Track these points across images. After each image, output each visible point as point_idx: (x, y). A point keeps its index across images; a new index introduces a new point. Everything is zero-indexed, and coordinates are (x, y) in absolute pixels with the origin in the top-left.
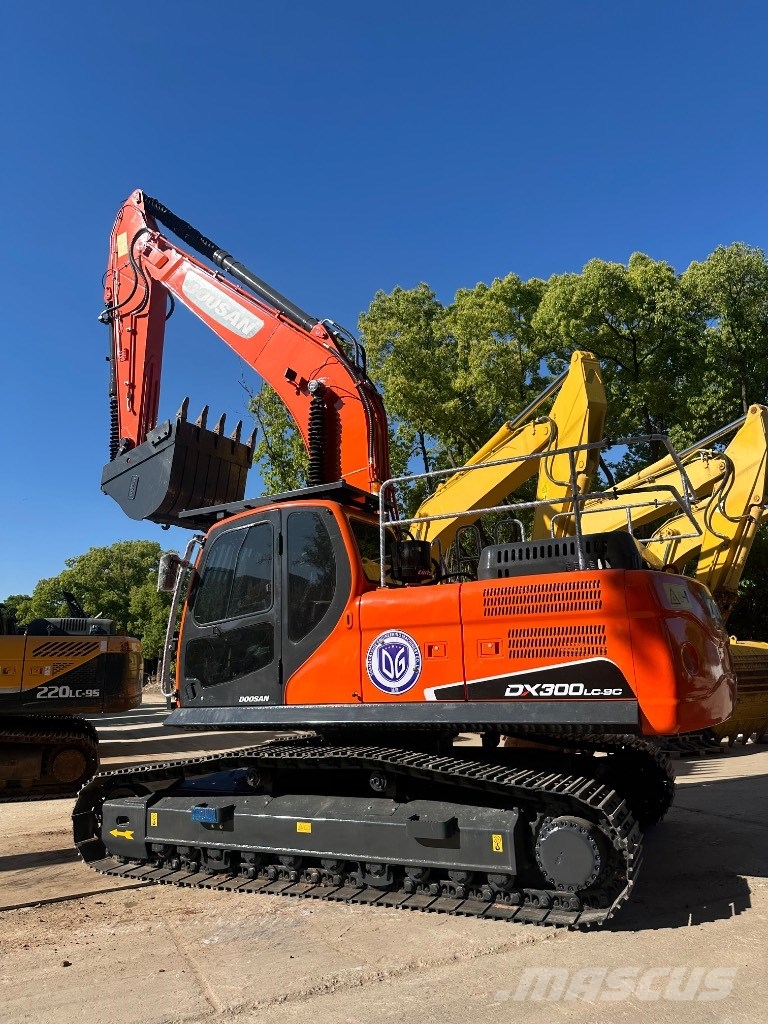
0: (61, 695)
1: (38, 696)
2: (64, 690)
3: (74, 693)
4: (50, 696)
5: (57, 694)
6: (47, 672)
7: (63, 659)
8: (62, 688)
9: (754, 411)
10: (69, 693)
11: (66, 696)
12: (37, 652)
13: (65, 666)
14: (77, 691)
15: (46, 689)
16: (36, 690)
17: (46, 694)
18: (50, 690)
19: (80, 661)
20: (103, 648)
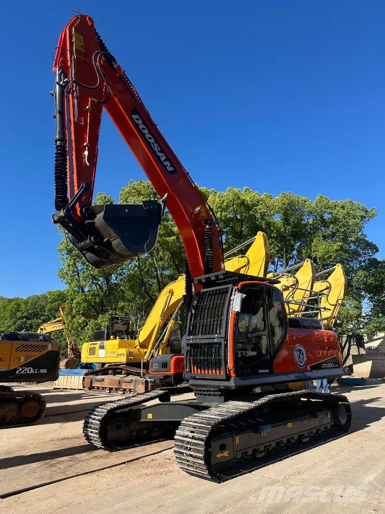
0: (28, 372)
1: (17, 372)
2: (30, 370)
3: (34, 371)
4: (22, 372)
5: (26, 371)
6: (22, 360)
7: (31, 353)
8: (29, 368)
9: (307, 261)
10: (32, 371)
11: (31, 372)
12: (17, 349)
13: (31, 356)
14: (36, 370)
15: (21, 369)
16: (16, 369)
17: (21, 372)
18: (23, 369)
19: (38, 354)
20: (50, 348)
